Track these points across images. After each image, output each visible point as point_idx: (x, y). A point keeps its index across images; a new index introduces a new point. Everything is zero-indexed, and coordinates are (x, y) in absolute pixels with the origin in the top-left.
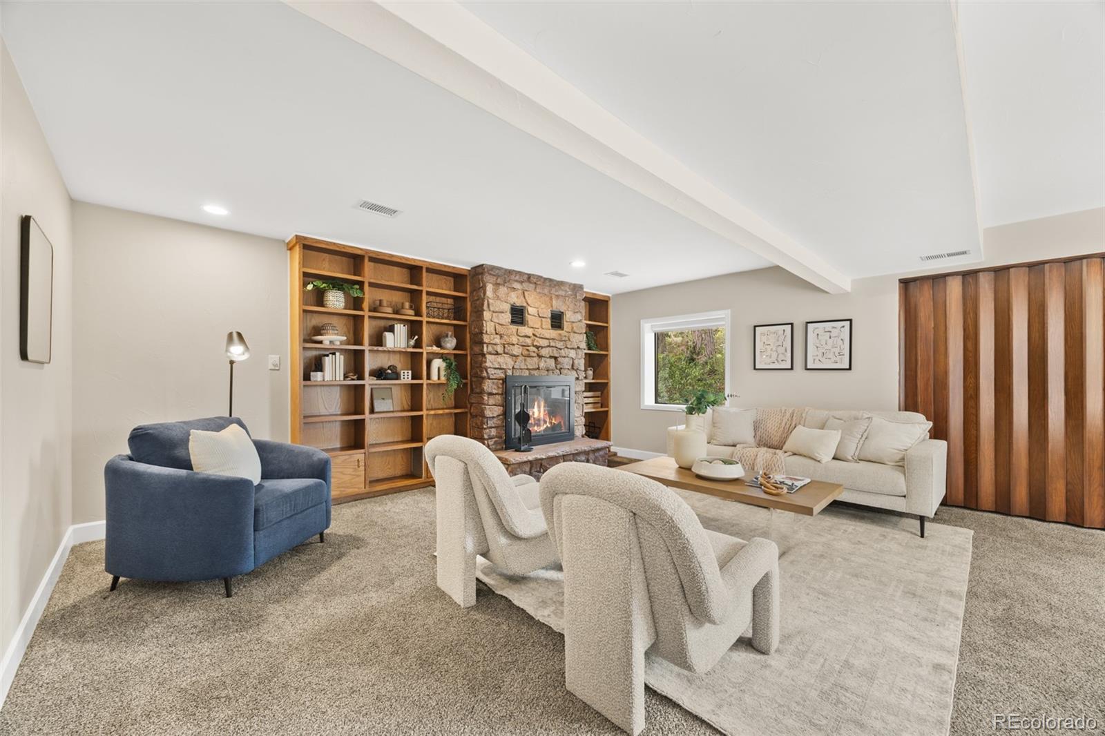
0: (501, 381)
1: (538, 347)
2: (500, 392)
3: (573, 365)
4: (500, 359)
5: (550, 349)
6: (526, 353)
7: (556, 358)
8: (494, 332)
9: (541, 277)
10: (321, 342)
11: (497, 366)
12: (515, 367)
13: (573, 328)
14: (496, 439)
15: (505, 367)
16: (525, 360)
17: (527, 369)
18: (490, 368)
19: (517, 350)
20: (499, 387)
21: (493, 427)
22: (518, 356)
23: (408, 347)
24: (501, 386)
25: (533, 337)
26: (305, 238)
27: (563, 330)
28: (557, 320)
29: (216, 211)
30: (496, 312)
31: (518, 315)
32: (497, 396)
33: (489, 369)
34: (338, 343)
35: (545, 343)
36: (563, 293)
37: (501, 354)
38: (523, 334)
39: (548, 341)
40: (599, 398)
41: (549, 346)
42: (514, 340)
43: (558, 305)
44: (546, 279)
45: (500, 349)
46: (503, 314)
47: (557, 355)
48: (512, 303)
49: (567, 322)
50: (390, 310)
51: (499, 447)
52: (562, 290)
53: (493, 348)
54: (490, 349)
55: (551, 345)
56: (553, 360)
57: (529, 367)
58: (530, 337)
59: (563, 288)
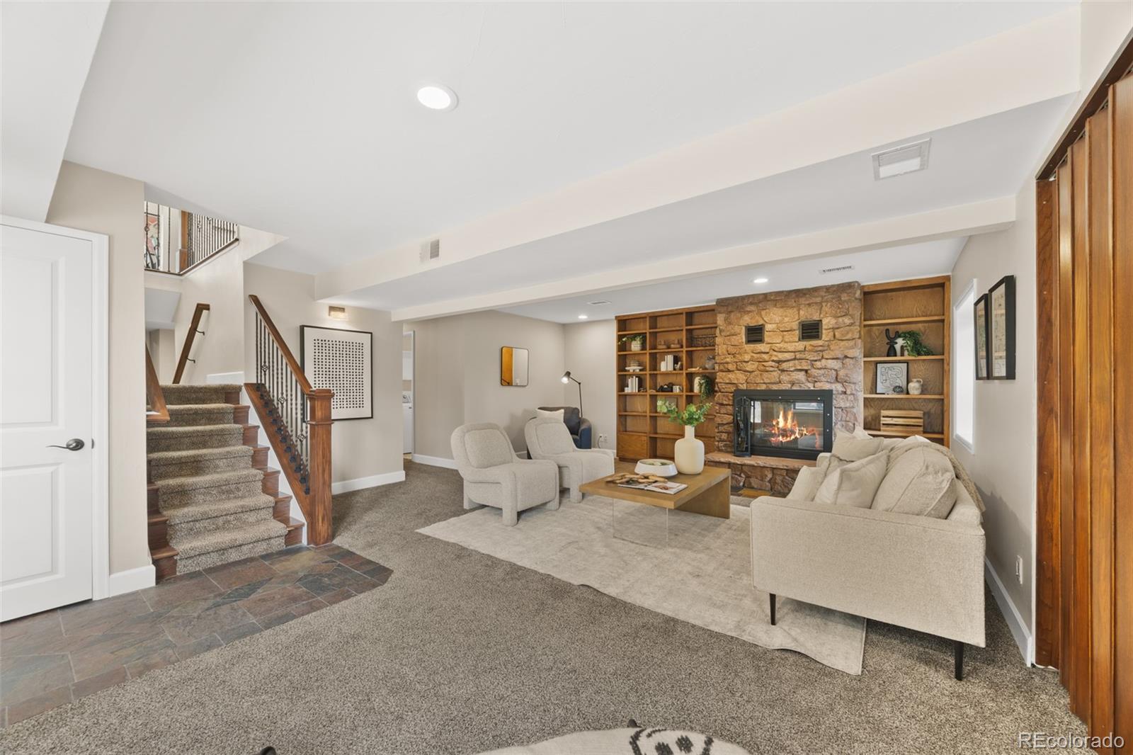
0: (732, 394)
1: (779, 362)
2: (731, 403)
3: (837, 378)
4: (731, 376)
5: (796, 361)
6: (762, 368)
7: (806, 371)
8: (725, 352)
9: (782, 292)
10: (629, 371)
11: (727, 381)
12: (749, 381)
13: (834, 336)
14: (728, 443)
15: (736, 382)
16: (761, 374)
17: (764, 383)
18: (721, 383)
19: (749, 367)
20: (729, 399)
21: (725, 433)
22: (753, 372)
23: (674, 369)
24: (731, 398)
25: (772, 352)
26: (619, 316)
27: (821, 339)
28: (810, 330)
29: (583, 317)
30: (728, 336)
31: (755, 334)
32: (728, 407)
33: (719, 384)
34: (638, 371)
35: (788, 356)
36: (818, 300)
37: (733, 371)
38: (757, 351)
39: (793, 354)
40: (922, 420)
41: (795, 359)
42: (747, 357)
43: (809, 314)
44: (791, 291)
45: (730, 367)
46: (734, 337)
47: (806, 368)
48: (746, 325)
49: (826, 329)
50: (664, 347)
51: (729, 450)
52: (816, 297)
53: (724, 367)
54: (722, 367)
55: (798, 357)
56: (803, 373)
57: (766, 381)
58: (768, 353)
59: (816, 294)
